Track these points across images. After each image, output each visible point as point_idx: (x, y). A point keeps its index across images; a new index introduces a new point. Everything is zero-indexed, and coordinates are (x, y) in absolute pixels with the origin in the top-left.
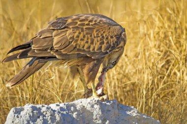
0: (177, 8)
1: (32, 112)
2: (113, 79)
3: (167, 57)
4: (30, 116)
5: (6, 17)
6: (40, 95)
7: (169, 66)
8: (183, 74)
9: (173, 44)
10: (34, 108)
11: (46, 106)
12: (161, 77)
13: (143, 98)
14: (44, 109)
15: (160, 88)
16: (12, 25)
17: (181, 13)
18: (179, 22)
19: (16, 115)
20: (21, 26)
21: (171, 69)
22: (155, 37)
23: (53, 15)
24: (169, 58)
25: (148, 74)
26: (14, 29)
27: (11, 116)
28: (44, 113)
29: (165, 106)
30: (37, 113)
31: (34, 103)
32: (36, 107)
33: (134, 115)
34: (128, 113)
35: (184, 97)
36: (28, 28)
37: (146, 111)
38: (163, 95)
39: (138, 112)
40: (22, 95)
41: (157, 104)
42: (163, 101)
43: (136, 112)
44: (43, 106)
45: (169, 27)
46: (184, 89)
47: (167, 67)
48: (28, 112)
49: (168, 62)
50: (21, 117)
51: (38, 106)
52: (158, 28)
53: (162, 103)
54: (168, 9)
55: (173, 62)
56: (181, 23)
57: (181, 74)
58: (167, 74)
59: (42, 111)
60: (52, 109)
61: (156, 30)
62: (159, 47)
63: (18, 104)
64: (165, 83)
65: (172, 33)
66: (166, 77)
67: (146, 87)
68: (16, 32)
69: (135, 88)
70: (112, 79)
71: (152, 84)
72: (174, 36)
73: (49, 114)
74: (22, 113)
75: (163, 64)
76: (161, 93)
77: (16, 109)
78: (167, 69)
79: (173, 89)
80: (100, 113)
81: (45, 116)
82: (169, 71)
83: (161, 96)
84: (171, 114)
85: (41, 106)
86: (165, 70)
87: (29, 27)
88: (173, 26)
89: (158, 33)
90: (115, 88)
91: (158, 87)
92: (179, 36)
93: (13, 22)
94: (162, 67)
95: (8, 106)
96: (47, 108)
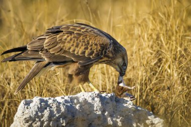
0: (168, 13)
1: (40, 104)
2: (112, 75)
3: (159, 56)
4: (38, 108)
5: (17, 19)
6: (47, 89)
7: (161, 64)
8: (173, 70)
9: (164, 44)
10: (42, 101)
11: (52, 99)
12: (153, 74)
13: (137, 92)
14: (50, 102)
15: (153, 83)
16: (22, 27)
17: (171, 17)
18: (169, 25)
19: (26, 106)
20: (30, 28)
21: (163, 66)
22: (148, 39)
23: (59, 19)
24: (161, 57)
25: (142, 71)
26: (24, 30)
27: (22, 107)
28: (51, 105)
29: (157, 99)
30: (44, 105)
31: (41, 96)
32: (43, 100)
33: (130, 107)
34: (125, 105)
35: (174, 91)
36: (37, 30)
37: (140, 103)
38: (155, 89)
39: (133, 105)
40: (31, 89)
41: (150, 98)
42: (155, 95)
43: (132, 104)
44: (49, 99)
45: (161, 29)
46: (173, 84)
47: (159, 64)
48: (37, 104)
49: (160, 60)
50: (30, 108)
51: (45, 99)
52: (151, 30)
53: (154, 96)
54: (160, 14)
55: (164, 60)
56: (171, 26)
57: (172, 70)
58: (159, 71)
59: (49, 103)
60: (57, 102)
61: (150, 32)
62: (152, 47)
63: (27, 96)
64: (157, 79)
65: (163, 35)
66: (157, 74)
67: (141, 83)
68: (26, 34)
69: (130, 83)
70: (110, 75)
71: (146, 80)
72: (165, 38)
73: (55, 106)
74: (31, 104)
75: (155, 62)
76: (154, 87)
77: (26, 101)
78: (159, 67)
79: (164, 84)
80: (100, 105)
81: (52, 108)
82: (160, 68)
83: (154, 91)
84: (162, 106)
85: (48, 98)
86: (157, 67)
87: (38, 28)
88: (164, 29)
89: (151, 35)
90: (113, 83)
91: (151, 82)
92: (170, 37)
93: (23, 24)
94: (155, 64)
95: (18, 99)
96: (54, 100)
